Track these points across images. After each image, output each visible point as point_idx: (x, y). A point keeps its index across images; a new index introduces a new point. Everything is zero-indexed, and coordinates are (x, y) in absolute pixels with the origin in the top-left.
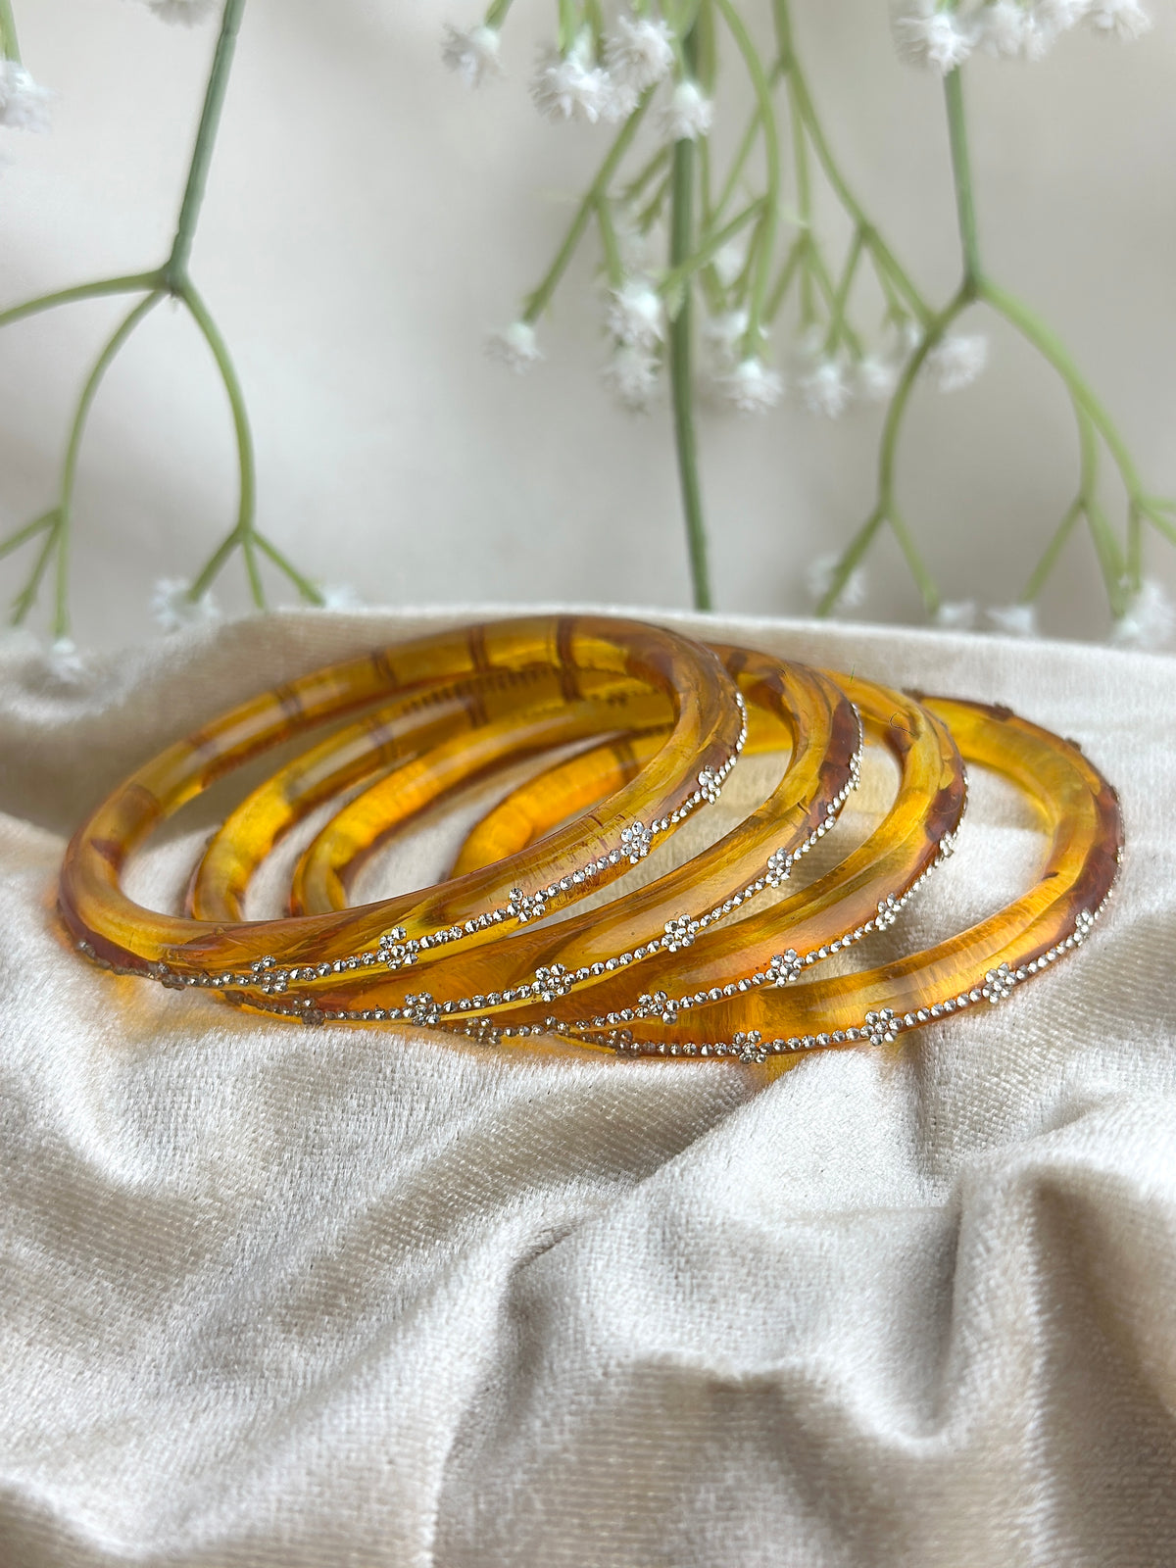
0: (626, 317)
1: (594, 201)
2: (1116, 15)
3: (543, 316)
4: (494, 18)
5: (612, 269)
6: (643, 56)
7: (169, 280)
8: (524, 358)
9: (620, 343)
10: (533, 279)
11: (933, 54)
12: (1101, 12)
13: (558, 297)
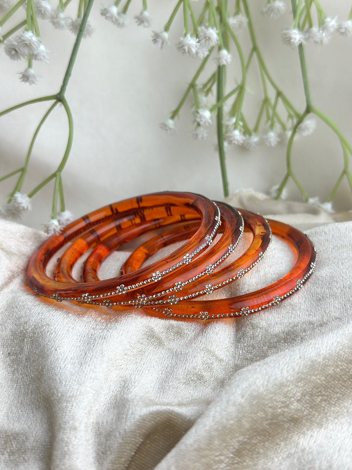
0: (201, 117)
1: (192, 85)
2: (346, 29)
3: (176, 118)
4: (167, 29)
5: (196, 105)
6: (209, 38)
7: (59, 98)
8: (170, 129)
9: (199, 125)
10: (174, 108)
11: (292, 40)
12: (341, 28)
13: (181, 112)
